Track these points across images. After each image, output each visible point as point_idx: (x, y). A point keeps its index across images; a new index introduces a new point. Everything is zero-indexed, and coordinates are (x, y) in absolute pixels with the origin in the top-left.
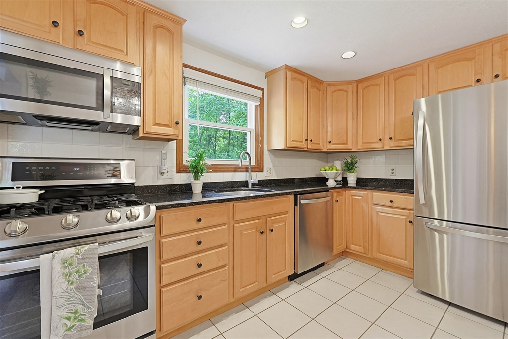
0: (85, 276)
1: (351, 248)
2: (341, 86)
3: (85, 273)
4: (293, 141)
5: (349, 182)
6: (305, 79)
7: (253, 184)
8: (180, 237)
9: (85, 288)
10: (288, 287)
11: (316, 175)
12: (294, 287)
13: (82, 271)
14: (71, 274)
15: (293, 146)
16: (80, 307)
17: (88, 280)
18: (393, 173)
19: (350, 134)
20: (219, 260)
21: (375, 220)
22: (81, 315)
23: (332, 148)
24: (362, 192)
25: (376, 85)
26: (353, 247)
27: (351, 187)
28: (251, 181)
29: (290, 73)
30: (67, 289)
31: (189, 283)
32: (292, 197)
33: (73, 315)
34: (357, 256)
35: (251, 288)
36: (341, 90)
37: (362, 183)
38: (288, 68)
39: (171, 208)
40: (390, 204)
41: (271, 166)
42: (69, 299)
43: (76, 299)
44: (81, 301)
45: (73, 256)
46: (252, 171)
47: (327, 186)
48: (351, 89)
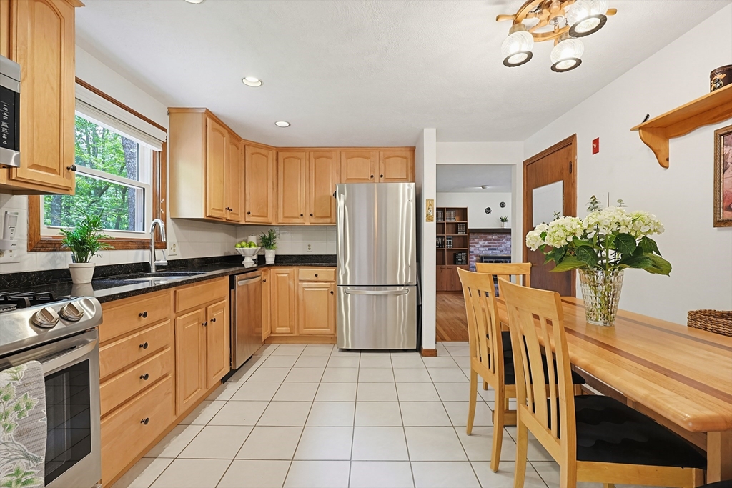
0: (27, 413)
1: (277, 331)
2: (262, 149)
3: (28, 407)
4: (213, 209)
5: (267, 260)
6: (226, 132)
7: (158, 267)
8: (120, 341)
9: (28, 430)
10: (224, 388)
11: (225, 253)
12: (231, 387)
13: (23, 406)
14: (7, 414)
15: (213, 215)
16: (22, 464)
17: (35, 417)
18: (309, 249)
19: (270, 205)
20: (163, 367)
21: (301, 297)
22: (25, 474)
23: (251, 220)
24: (288, 269)
25: (298, 159)
26: (279, 330)
27: (270, 265)
28: (156, 262)
29: (211, 121)
30: (4, 439)
31: (131, 405)
32: (227, 278)
33: (14, 478)
34: (284, 339)
35: (194, 398)
36: (260, 154)
37: (281, 260)
38: (209, 113)
39: (112, 300)
40: (315, 278)
41: (175, 241)
42: (5, 454)
43: (15, 453)
44: (24, 453)
45: (10, 383)
46: (155, 248)
47: (243, 266)
48: (272, 154)
